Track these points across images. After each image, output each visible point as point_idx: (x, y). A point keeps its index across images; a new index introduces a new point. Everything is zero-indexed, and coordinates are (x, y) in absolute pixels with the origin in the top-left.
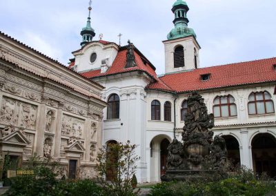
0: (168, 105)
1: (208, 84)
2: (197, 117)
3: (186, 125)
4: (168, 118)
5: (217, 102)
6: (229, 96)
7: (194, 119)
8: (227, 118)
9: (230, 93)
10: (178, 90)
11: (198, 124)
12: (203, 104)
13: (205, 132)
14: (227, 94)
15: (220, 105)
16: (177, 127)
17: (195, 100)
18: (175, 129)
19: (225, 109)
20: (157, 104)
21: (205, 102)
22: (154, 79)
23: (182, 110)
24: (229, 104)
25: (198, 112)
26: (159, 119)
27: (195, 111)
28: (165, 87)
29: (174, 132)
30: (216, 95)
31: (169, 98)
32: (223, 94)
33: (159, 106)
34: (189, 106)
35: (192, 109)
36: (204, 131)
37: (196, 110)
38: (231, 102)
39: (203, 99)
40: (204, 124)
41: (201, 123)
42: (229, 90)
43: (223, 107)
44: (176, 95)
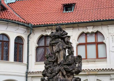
0: (19, 40)
1: (71, 16)
2: (61, 60)
3: (47, 69)
4: (18, 58)
5: (83, 40)
6: (97, 33)
7: (57, 61)
8: (93, 61)
9: (99, 29)
10: (33, 22)
11: (62, 68)
12: (68, 43)
13: (70, 79)
14: (95, 30)
15: (86, 44)
16: (31, 70)
17: (59, 37)
18: (27, 73)
19: (92, 49)
20: (5, 39)
21: (71, 41)
22: (2, 6)
23: (37, 48)
24: (97, 44)
25: (62, 53)
26: (7, 59)
27: (58, 52)
28: (17, 18)
29: (27, 77)
30: (81, 30)
31: (21, 32)
32: (90, 30)
33: (8, 42)
34: (52, 45)
35: (55, 48)
36: (68, 76)
37: (60, 50)
38: (99, 40)
39: (69, 37)
40: (70, 68)
41: (66, 67)
42: (97, 26)
43: (89, 47)
44: (31, 28)
